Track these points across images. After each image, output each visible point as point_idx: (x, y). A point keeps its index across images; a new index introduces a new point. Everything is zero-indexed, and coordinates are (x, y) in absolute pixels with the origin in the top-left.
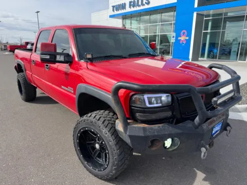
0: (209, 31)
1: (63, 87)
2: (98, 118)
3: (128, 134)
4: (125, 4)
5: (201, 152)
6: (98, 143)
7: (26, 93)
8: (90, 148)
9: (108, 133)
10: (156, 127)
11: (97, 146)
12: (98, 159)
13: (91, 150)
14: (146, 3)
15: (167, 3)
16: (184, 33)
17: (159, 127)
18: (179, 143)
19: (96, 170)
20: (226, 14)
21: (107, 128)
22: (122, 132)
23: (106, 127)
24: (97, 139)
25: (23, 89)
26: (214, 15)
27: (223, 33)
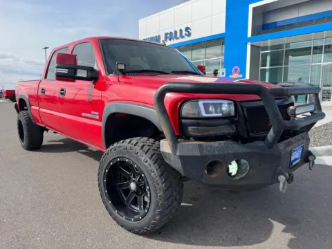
0: (268, 67)
1: (84, 114)
2: (135, 143)
3: (178, 154)
4: (159, 36)
5: (279, 182)
6: (134, 181)
7: (30, 136)
8: (122, 192)
9: (149, 160)
10: (216, 144)
11: (133, 186)
12: (133, 206)
13: (123, 196)
14: (186, 34)
15: (213, 34)
16: (236, 70)
17: (220, 144)
18: (248, 168)
19: (131, 220)
20: (288, 45)
21: (148, 154)
22: (169, 154)
23: (146, 153)
24: (132, 177)
25: (25, 132)
26: (272, 47)
27: (286, 69)
